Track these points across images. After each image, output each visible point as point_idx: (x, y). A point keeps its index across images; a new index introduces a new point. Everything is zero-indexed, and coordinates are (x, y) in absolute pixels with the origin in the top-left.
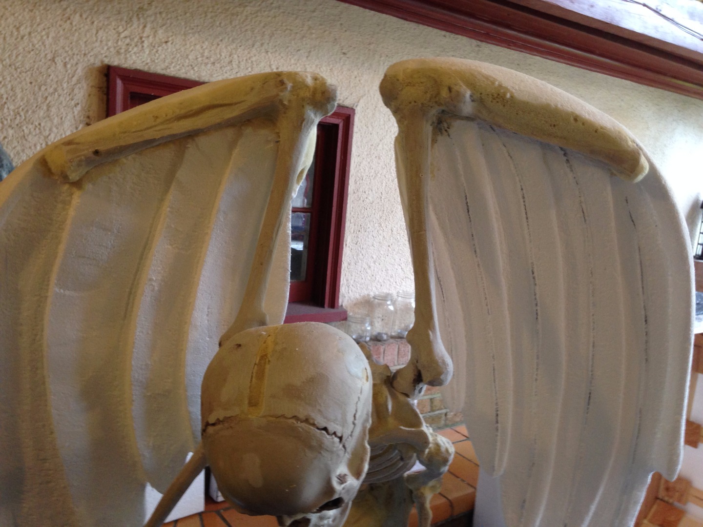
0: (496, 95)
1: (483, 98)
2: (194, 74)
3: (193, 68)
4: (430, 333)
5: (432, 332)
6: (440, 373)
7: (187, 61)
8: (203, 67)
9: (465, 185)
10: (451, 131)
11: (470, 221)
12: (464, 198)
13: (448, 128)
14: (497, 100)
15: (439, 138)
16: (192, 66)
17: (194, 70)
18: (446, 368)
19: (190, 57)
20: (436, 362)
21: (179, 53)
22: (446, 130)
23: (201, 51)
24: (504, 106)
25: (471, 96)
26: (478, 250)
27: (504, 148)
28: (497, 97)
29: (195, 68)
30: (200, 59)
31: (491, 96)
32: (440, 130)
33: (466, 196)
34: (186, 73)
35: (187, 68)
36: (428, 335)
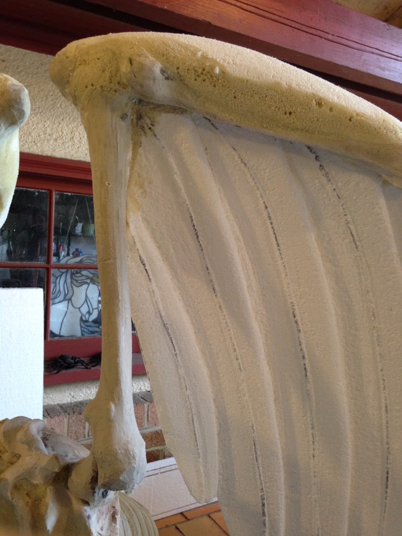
0: (200, 71)
1: (182, 74)
2: (37, 150)
3: (36, 144)
4: (113, 406)
5: (116, 405)
6: (119, 472)
7: (30, 138)
8: (46, 142)
9: (187, 202)
10: (156, 129)
11: (202, 250)
12: (190, 220)
13: (153, 125)
14: (203, 77)
15: (143, 139)
16: (35, 142)
17: (37, 146)
18: (130, 463)
19: (33, 134)
20: (114, 455)
21: (22, 131)
22: (150, 128)
23: (43, 129)
24: (215, 86)
25: (163, 72)
26: (216, 287)
27: (234, 152)
28: (202, 73)
29: (38, 144)
30: (43, 136)
31: (193, 71)
32: (143, 128)
33: (191, 217)
34: (29, 148)
35: (30, 144)
36: (109, 410)
